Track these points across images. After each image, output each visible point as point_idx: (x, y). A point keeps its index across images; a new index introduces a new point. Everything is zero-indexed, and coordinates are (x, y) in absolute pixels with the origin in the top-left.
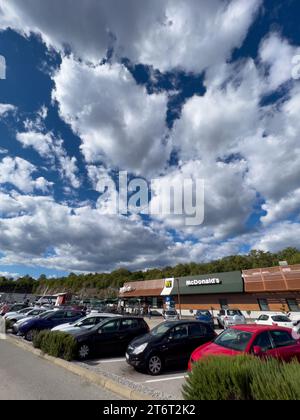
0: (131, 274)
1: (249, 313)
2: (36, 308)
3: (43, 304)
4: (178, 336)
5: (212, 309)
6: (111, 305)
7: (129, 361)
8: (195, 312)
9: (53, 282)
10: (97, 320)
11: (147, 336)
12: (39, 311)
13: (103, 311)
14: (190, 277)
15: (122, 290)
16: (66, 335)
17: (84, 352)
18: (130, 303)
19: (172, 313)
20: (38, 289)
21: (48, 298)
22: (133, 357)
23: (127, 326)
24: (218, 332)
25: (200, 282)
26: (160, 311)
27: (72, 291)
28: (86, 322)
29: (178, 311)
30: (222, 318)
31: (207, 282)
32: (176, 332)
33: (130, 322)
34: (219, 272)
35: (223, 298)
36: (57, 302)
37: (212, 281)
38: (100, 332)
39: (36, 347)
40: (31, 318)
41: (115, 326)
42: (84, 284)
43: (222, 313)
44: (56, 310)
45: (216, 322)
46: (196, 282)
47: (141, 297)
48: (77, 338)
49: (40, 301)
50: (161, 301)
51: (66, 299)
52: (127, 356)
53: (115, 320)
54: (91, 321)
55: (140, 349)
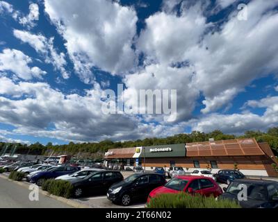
0: (113, 144)
1: (187, 169)
2: (44, 164)
3: (49, 162)
4: (142, 183)
5: (165, 167)
6: (99, 164)
7: (109, 198)
8: (154, 168)
9: (57, 148)
10: (89, 172)
11: (122, 183)
12: (46, 167)
13: (93, 167)
14: (153, 146)
15: (107, 154)
16: (66, 182)
17: (78, 192)
18: (112, 162)
19: (139, 169)
20: (46, 152)
21: (53, 158)
22: (112, 195)
23: (109, 176)
24: (167, 180)
25: (159, 150)
26: (132, 168)
27: (71, 154)
28: (80, 174)
29: (143, 168)
30: (171, 172)
31: (163, 150)
32: (141, 180)
33: (111, 174)
34: (171, 144)
35: (172, 160)
36: (60, 161)
37: (167, 149)
38: (90, 180)
39: (44, 190)
40: (40, 171)
41: (101, 177)
42: (80, 149)
43: (171, 169)
44: (59, 166)
45: (167, 175)
46: (156, 150)
47: (119, 159)
48: (74, 184)
49: (47, 160)
50: (132, 161)
51: (66, 159)
52: (108, 195)
53: (101, 173)
54: (84, 173)
55: (117, 191)
